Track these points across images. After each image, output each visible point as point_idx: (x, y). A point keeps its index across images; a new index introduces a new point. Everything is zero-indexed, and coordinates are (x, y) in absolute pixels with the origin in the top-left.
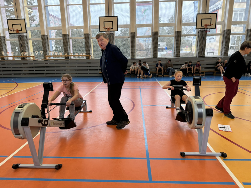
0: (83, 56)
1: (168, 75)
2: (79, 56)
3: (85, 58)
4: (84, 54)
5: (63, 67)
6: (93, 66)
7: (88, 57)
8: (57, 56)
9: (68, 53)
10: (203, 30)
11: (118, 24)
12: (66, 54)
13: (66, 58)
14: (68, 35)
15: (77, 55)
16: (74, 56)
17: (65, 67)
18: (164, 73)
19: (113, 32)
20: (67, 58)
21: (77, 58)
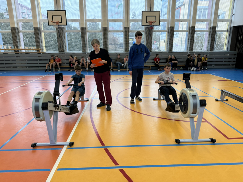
0: (33, 49)
1: (117, 69)
2: (29, 49)
3: (35, 51)
4: (35, 48)
5: (13, 60)
6: (44, 60)
7: (38, 51)
8: (6, 49)
9: (17, 47)
10: (149, 26)
11: (67, 18)
12: (16, 47)
13: (15, 51)
14: (18, 28)
15: (27, 48)
16: (25, 49)
17: (15, 60)
18: (113, 67)
19: (63, 26)
20: (17, 51)
21: (27, 51)
